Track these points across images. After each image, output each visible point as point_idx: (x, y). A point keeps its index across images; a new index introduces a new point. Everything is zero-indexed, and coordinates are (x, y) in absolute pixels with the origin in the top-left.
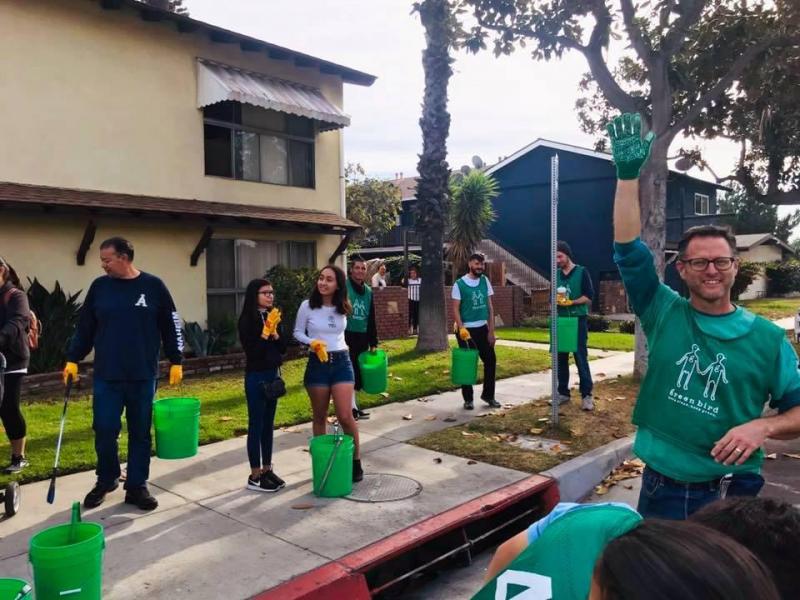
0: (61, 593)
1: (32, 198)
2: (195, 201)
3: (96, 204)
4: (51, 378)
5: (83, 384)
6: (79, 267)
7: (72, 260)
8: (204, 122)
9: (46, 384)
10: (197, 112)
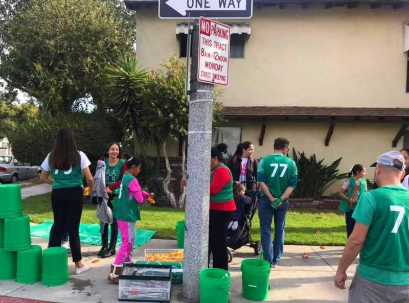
0: (249, 286)
1: (303, 113)
2: (398, 109)
3: (334, 114)
4: (306, 201)
5: (320, 207)
6: (325, 147)
7: (322, 143)
8: (408, 60)
9: (302, 204)
10: (403, 55)
